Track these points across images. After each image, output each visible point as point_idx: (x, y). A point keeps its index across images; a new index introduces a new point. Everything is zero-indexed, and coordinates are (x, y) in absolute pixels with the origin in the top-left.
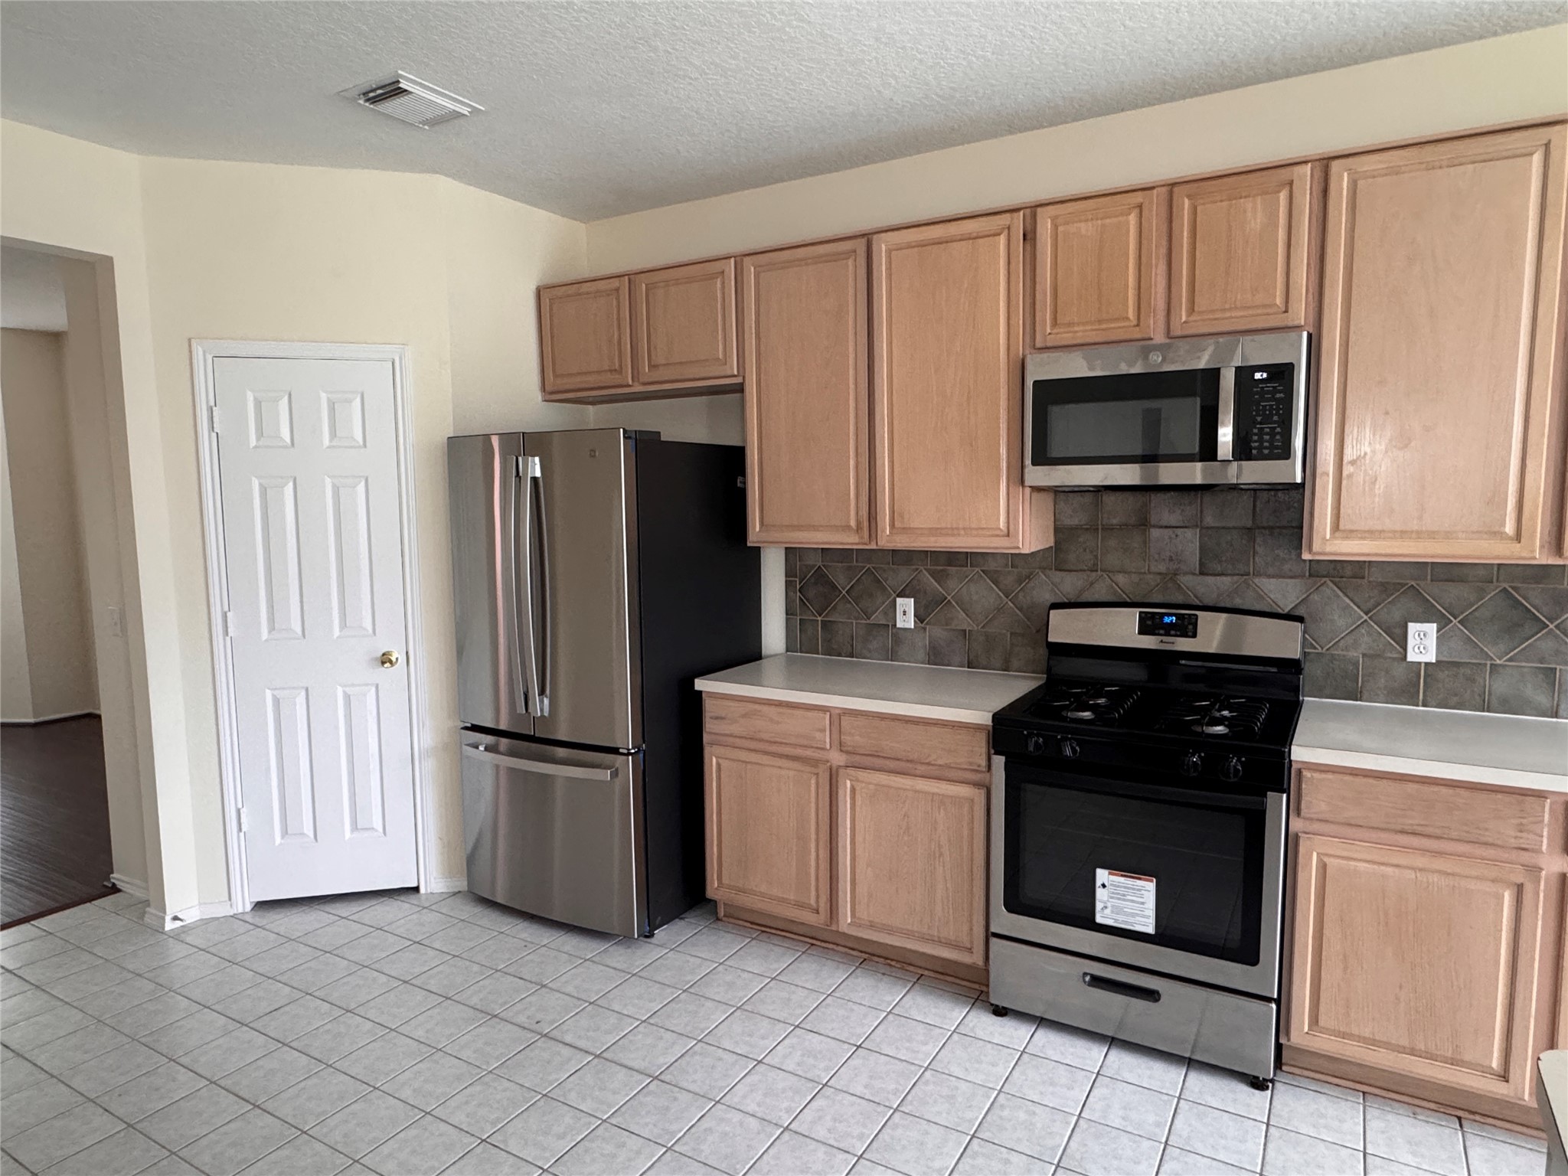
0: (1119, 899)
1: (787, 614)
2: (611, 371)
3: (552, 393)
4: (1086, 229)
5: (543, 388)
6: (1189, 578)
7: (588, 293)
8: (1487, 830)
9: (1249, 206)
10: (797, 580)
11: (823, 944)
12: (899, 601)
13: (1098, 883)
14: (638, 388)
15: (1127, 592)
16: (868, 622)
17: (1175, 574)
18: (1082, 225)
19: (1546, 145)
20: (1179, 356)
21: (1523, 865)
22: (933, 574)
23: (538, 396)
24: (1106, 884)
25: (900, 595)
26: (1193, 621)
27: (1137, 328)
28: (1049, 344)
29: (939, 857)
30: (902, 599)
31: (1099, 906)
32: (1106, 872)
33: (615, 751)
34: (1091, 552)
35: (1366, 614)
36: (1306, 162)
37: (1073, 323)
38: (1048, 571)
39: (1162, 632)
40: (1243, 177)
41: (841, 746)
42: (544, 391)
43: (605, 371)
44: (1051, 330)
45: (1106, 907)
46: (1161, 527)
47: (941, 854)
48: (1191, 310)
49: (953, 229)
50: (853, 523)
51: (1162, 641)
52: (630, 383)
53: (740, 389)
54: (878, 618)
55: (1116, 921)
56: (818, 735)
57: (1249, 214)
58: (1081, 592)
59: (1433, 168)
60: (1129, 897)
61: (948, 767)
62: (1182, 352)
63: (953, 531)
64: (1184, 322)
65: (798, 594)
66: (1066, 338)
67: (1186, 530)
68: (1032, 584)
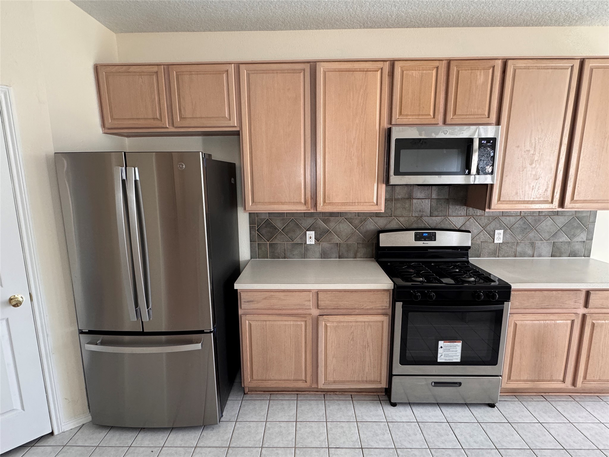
0: (447, 351)
1: (251, 242)
2: (154, 119)
3: (109, 129)
4: (415, 73)
5: (103, 125)
6: (426, 218)
7: (135, 72)
8: (566, 304)
9: (478, 73)
10: (256, 225)
11: (303, 393)
12: (308, 233)
13: (439, 347)
14: (172, 130)
15: (403, 224)
16: (293, 242)
17: (421, 217)
18: (414, 72)
19: (572, 66)
20: (456, 132)
21: (574, 314)
22: (324, 221)
23: (100, 130)
24: (442, 346)
25: (308, 230)
26: (434, 234)
27: (434, 119)
28: (398, 123)
29: (367, 347)
30: (309, 232)
31: (439, 355)
32: (443, 342)
33: (202, 332)
34: (390, 209)
35: (483, 228)
36: (500, 59)
37: (408, 115)
38: (373, 218)
39: (423, 239)
40: (477, 61)
41: (318, 307)
42: (104, 127)
43: (150, 119)
44: (399, 116)
45: (442, 355)
46: (417, 199)
47: (368, 346)
48: (455, 113)
49: (357, 65)
50: (303, 201)
51: (424, 243)
52: (168, 126)
53: (238, 134)
54: (298, 240)
55: (446, 360)
56: (307, 303)
57: (478, 77)
58: (386, 225)
59: (539, 69)
60: (451, 350)
61: (372, 309)
62: (456, 131)
63: (353, 204)
64: (452, 118)
65: (257, 232)
66: (405, 121)
67: (426, 200)
68: (366, 223)
